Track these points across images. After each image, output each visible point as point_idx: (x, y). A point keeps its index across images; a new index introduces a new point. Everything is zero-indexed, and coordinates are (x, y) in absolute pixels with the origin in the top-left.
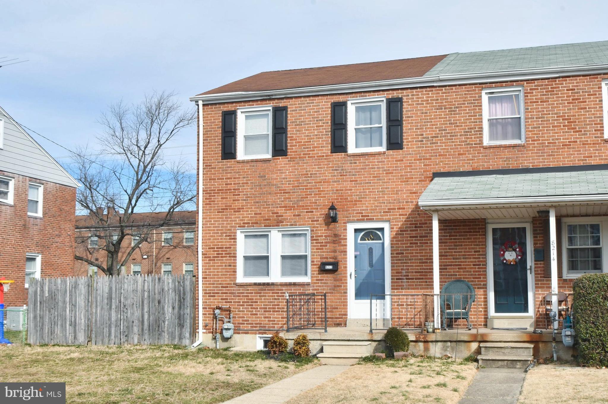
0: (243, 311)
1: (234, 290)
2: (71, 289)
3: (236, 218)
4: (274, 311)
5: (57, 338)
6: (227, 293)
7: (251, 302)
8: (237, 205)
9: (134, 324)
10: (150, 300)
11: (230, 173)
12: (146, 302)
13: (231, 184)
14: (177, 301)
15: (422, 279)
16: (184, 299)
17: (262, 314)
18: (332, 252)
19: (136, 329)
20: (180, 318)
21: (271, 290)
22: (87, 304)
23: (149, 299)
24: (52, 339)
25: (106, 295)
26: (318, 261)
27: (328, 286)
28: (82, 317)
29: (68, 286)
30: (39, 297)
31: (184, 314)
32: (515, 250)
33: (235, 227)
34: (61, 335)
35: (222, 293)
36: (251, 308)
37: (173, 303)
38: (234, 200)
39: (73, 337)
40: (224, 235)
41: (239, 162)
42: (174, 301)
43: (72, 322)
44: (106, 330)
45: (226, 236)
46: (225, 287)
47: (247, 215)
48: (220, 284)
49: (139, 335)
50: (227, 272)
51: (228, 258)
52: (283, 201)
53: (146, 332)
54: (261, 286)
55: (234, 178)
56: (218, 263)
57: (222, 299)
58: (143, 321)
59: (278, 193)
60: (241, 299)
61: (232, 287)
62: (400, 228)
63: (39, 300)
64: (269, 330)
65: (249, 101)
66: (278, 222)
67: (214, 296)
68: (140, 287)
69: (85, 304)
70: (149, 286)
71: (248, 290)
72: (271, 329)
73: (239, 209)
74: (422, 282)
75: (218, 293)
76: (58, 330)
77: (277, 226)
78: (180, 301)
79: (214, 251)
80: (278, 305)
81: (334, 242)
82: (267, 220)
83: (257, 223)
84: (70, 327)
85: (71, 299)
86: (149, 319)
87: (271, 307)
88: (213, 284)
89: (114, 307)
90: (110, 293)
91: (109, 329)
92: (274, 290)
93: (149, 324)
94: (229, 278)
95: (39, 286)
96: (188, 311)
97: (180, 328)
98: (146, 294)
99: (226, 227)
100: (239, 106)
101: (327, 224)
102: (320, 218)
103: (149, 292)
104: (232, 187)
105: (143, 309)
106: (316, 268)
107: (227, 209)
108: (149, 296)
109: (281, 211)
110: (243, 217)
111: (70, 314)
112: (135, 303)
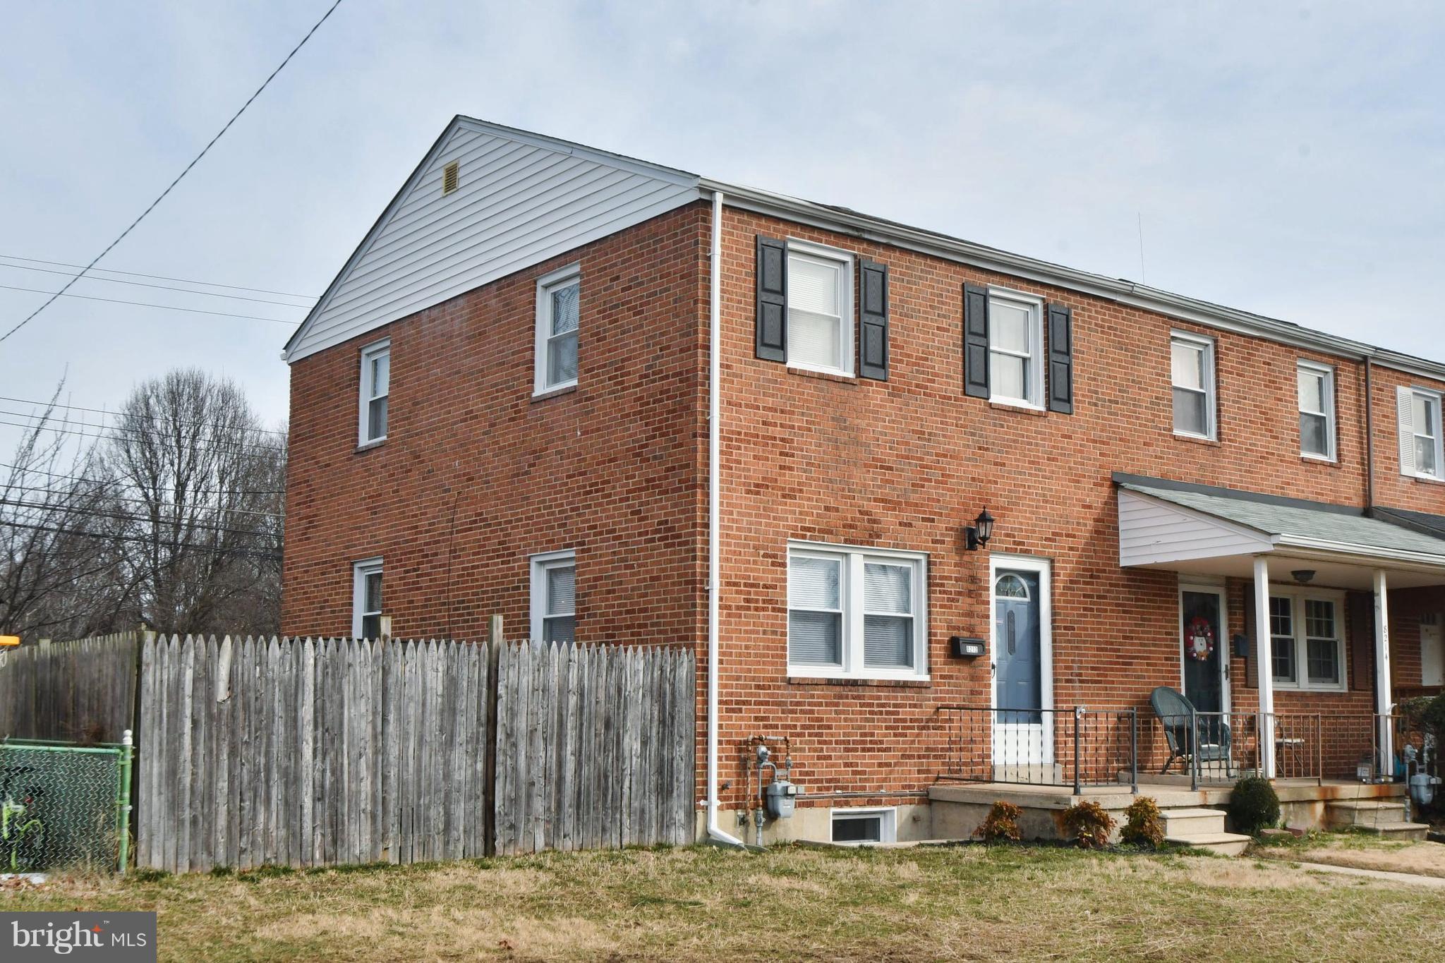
0: (802, 750)
1: (782, 696)
2: (319, 679)
3: (785, 511)
4: (864, 750)
5: (267, 845)
6: (767, 703)
7: (818, 727)
8: (791, 480)
9: (536, 790)
10: (585, 717)
11: (773, 396)
12: (570, 723)
13: (775, 425)
14: (656, 723)
15: (1100, 682)
16: (673, 718)
17: (841, 757)
18: (964, 615)
19: (539, 805)
20: (664, 771)
21: (858, 697)
22: (379, 729)
23: (581, 714)
24: (243, 851)
25: (435, 701)
26: (943, 634)
27: (960, 692)
28: (364, 772)
29: (309, 669)
30: (188, 701)
31: (673, 759)
32: (1205, 635)
33: (786, 535)
34: (283, 832)
35: (756, 703)
36: (819, 742)
37: (644, 728)
38: (781, 467)
39: (329, 838)
40: (762, 552)
41: (791, 372)
42: (648, 723)
43: (323, 786)
44: (436, 813)
45: (765, 556)
46: (763, 687)
47: (808, 507)
48: (753, 679)
49: (548, 822)
50: (768, 648)
51: (770, 613)
52: (879, 487)
53: (568, 810)
54: (838, 688)
55: (782, 412)
56: (748, 624)
57: (756, 719)
58: (560, 780)
59: (870, 466)
60: (797, 719)
61: (779, 688)
62: (1070, 575)
63: (188, 712)
64: (856, 797)
65: (814, 228)
66: (870, 536)
67: (740, 711)
68: (556, 679)
69: (374, 728)
70: (581, 679)
71: (813, 696)
72: (859, 793)
73: (792, 490)
74: (1099, 689)
75: (749, 703)
76: (270, 821)
77: (868, 543)
78: (662, 722)
79: (738, 592)
80: (872, 735)
81: (970, 593)
82: (851, 526)
83: (830, 532)
84: (319, 805)
85: (319, 712)
86: (580, 775)
87: (858, 738)
88: (738, 678)
89: (461, 737)
90: (449, 695)
91: (445, 808)
92: (863, 697)
93: (580, 788)
94: (773, 664)
95: (191, 661)
96: (681, 750)
97: (663, 798)
98: (573, 700)
99: (767, 533)
100: (793, 234)
101: (960, 551)
102: (947, 535)
103: (582, 695)
104: (777, 432)
105: (561, 746)
106: (939, 650)
107: (767, 487)
108: (582, 708)
109: (877, 510)
110: (801, 513)
111: (319, 764)
112: (540, 727)
